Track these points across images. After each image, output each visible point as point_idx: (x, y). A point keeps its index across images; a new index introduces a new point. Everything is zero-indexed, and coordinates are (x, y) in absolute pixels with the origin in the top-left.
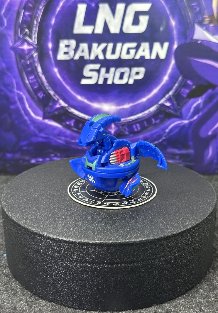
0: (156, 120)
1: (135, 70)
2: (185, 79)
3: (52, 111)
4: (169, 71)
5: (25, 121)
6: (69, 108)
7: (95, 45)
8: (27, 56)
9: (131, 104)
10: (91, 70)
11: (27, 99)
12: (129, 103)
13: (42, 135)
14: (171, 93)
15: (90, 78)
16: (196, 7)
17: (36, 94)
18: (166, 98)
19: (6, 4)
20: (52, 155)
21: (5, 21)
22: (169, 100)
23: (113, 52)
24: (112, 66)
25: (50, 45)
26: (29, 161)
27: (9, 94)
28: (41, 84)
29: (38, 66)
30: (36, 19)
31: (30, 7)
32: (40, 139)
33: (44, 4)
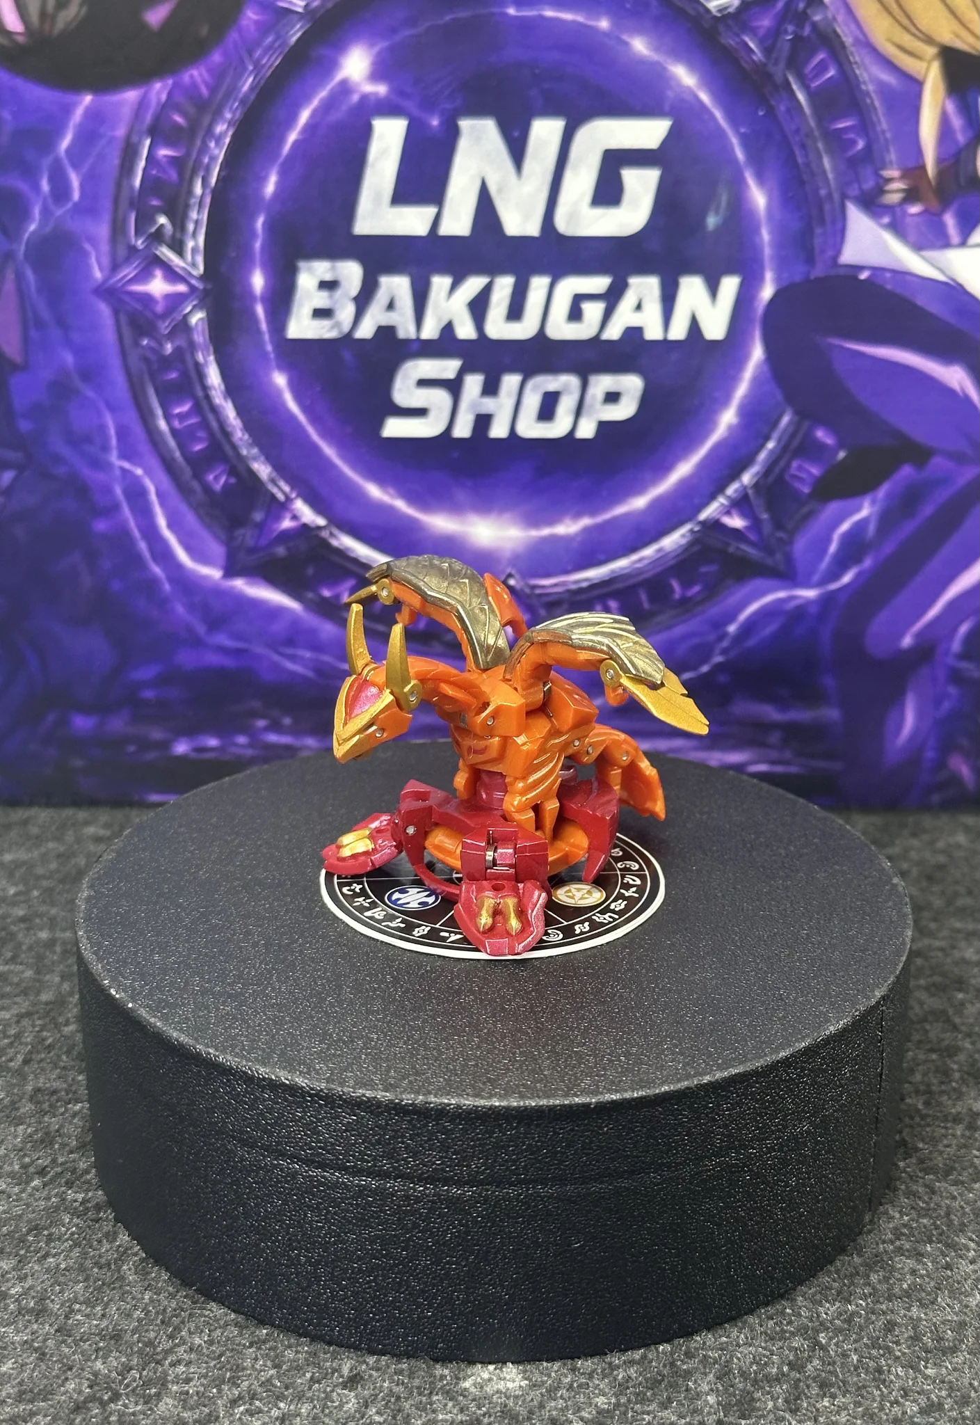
0: (686, 585)
1: (602, 383)
2: (806, 424)
3: (263, 542)
4: (742, 390)
5: (153, 582)
6: (332, 534)
7: (440, 283)
8: (164, 322)
9: (586, 521)
10: (423, 383)
11: (158, 494)
12: (577, 515)
13: (223, 639)
14: (747, 478)
15: (421, 412)
16: (852, 136)
17: (198, 475)
18: (728, 498)
19: (78, 114)
20: (261, 723)
21: (75, 181)
22: (741, 504)
23: (515, 312)
24: (512, 369)
25: (258, 281)
26: (165, 745)
27: (86, 472)
28: (219, 435)
29: (206, 361)
30: (201, 173)
31: (177, 127)
32: (212, 659)
33: (234, 116)
